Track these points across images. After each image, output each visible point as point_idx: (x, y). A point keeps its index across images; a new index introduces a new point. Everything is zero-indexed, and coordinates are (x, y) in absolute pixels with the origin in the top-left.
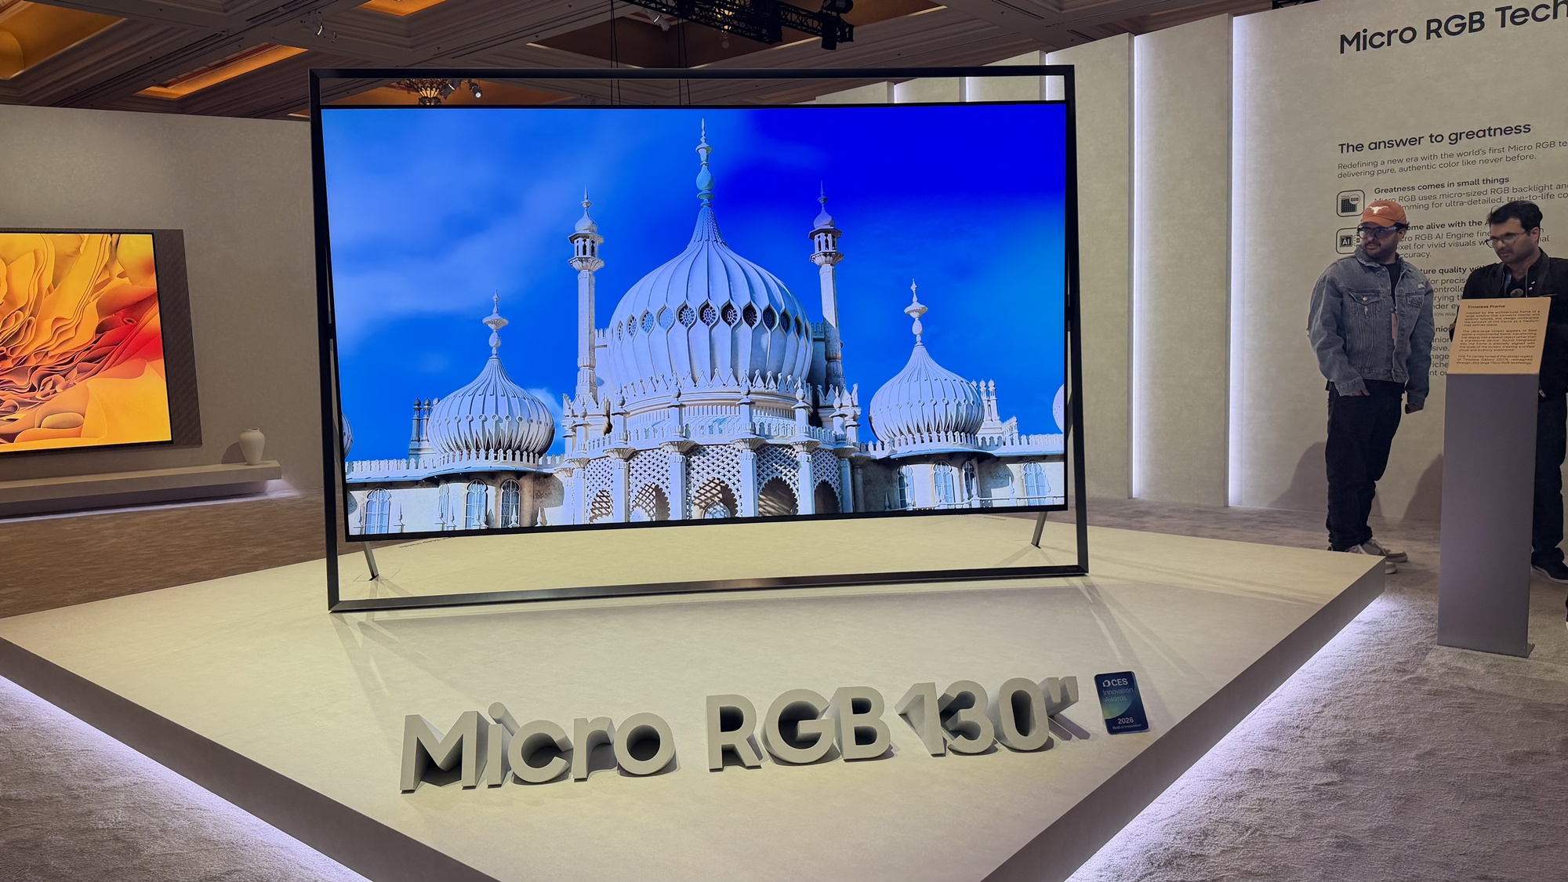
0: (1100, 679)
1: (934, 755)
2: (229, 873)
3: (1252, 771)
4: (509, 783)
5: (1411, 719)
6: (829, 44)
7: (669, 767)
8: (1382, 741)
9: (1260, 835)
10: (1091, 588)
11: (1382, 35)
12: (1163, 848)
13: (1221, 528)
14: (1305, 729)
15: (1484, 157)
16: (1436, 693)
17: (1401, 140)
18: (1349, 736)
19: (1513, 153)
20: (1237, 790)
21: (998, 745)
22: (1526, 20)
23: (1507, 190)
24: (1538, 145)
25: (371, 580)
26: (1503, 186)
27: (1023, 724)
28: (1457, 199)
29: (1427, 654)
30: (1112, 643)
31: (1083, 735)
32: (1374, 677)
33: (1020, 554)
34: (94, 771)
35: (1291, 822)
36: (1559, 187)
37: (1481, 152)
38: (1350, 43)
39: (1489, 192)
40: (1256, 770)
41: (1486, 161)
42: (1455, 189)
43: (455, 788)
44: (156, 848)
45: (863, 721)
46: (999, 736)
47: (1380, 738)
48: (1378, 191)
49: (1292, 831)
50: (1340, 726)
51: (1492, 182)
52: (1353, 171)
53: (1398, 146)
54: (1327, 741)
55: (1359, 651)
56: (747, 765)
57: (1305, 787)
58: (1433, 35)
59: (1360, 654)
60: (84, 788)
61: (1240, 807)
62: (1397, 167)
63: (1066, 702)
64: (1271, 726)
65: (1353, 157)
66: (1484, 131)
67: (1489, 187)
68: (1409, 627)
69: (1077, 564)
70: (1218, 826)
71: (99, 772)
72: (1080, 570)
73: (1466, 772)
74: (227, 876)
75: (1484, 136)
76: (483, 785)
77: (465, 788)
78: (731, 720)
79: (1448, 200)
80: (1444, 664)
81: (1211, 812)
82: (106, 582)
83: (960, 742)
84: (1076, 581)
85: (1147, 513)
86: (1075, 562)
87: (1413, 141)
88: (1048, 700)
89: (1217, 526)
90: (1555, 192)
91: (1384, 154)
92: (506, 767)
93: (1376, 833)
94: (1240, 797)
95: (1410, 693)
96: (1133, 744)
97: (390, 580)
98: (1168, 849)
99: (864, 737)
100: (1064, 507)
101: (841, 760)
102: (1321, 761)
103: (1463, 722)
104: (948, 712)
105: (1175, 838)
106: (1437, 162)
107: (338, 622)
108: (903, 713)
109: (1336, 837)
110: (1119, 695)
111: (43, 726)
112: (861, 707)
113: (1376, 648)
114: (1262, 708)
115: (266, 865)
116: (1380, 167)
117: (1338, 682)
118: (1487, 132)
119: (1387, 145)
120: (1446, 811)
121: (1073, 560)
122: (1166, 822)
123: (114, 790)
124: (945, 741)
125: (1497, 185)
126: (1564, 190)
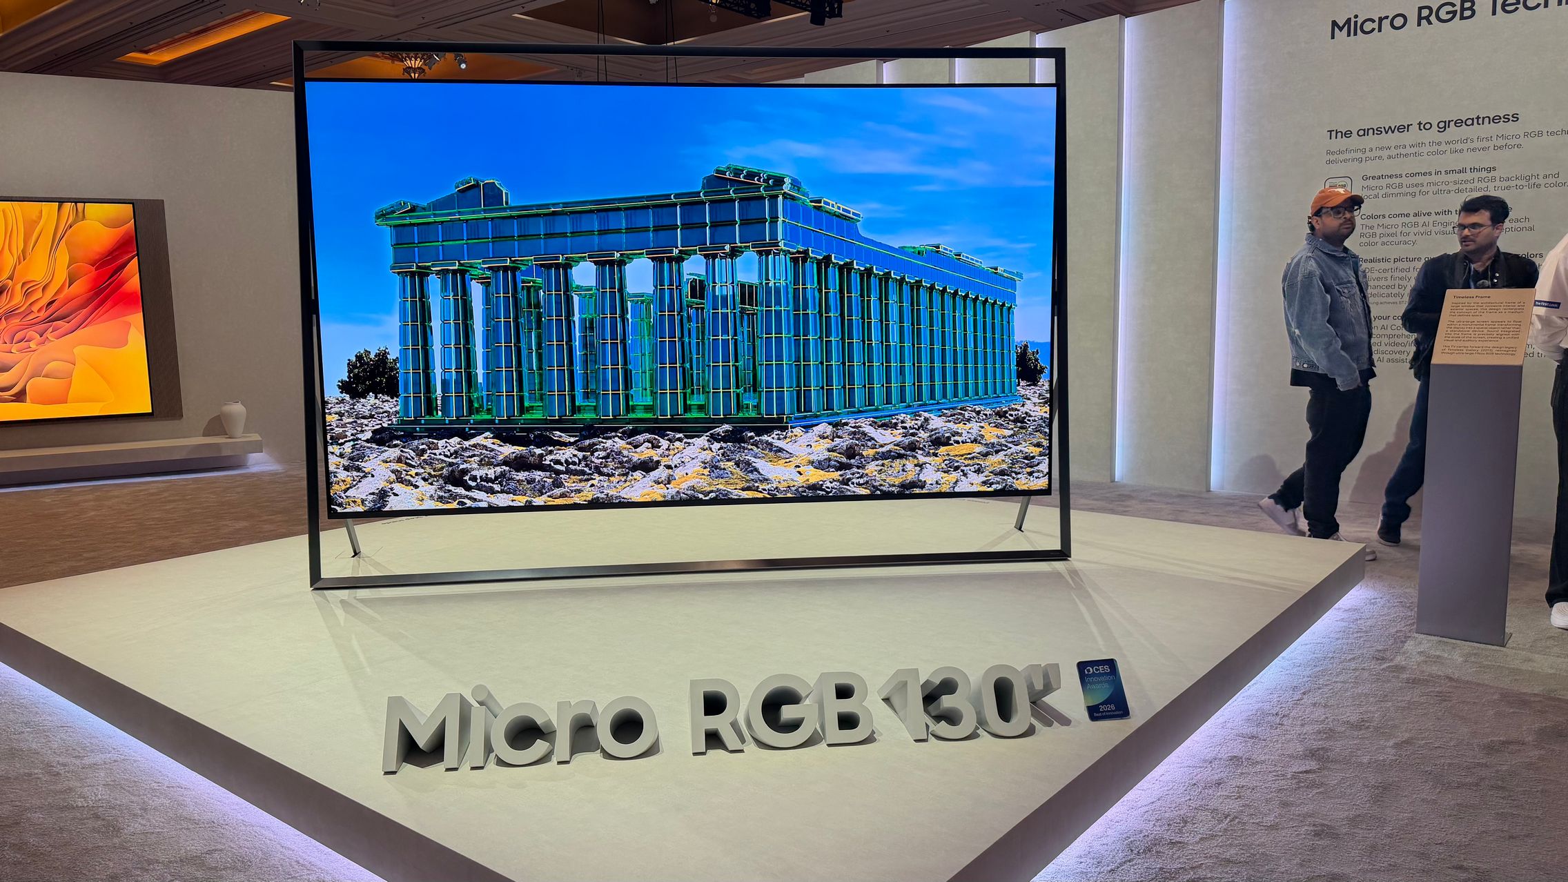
0: (1082, 666)
1: (916, 741)
2: (210, 852)
3: (1232, 758)
4: (492, 765)
5: (1389, 708)
6: (818, 20)
7: (652, 751)
8: (1361, 729)
9: (1239, 822)
10: (1074, 573)
11: (1373, 21)
12: (1143, 835)
13: (1203, 513)
14: (1284, 716)
15: (1472, 146)
16: (1414, 682)
17: (1390, 127)
18: (1327, 724)
19: (1501, 142)
20: (1216, 777)
21: (980, 731)
22: (1517, 9)
23: (1493, 179)
24: (1526, 135)
25: (353, 557)
26: (1490, 175)
27: (1005, 711)
28: (1444, 187)
29: (1405, 642)
30: (1094, 630)
31: (1065, 721)
32: (1353, 665)
33: (1003, 538)
34: (74, 748)
35: (1269, 810)
36: (1546, 177)
37: (1469, 140)
38: (1341, 29)
39: (1476, 180)
40: (1235, 757)
41: (1474, 150)
42: (1443, 177)
43: (438, 768)
44: (136, 826)
45: (846, 706)
46: (982, 722)
47: (1357, 726)
48: (1365, 178)
49: (1270, 819)
50: (1319, 713)
51: (1480, 170)
52: (1342, 157)
53: (1387, 133)
54: (1307, 729)
55: (1338, 639)
56: (730, 749)
57: (1283, 775)
58: (1424, 22)
59: (1340, 642)
60: (64, 765)
61: (1219, 794)
62: (1385, 153)
63: (1048, 689)
64: (1250, 713)
65: (1342, 143)
66: (1473, 119)
67: (1476, 175)
68: (1388, 614)
69: (1060, 549)
70: (1198, 813)
71: (79, 749)
72: (1062, 554)
73: (1442, 761)
74: (207, 856)
75: (1473, 124)
76: (465, 768)
77: (448, 770)
78: (714, 704)
79: (1435, 188)
80: (1422, 652)
81: (1190, 799)
82: (85, 555)
83: (943, 728)
84: (1058, 565)
85: (1129, 497)
86: (1058, 547)
87: (1402, 129)
88: (1031, 687)
89: (1199, 511)
90: (1541, 181)
91: (1372, 141)
92: (489, 749)
93: (1354, 821)
94: (1219, 784)
95: (1389, 681)
96: (1113, 732)
97: (373, 558)
98: (1148, 836)
99: (847, 722)
100: (1047, 492)
101: (823, 745)
102: (1300, 748)
103: (1441, 711)
104: (931, 697)
105: (1154, 825)
106: (1425, 150)
107: (319, 599)
108: (886, 697)
109: (1314, 825)
110: (1101, 682)
111: (22, 701)
112: (844, 692)
113: (1355, 635)
114: (1242, 695)
115: (248, 844)
116: (1368, 154)
117: (1318, 669)
118: (1475, 121)
119: (1376, 132)
120: (1423, 800)
121: (1056, 545)
122: (1146, 809)
123: (93, 766)
124: (927, 726)
125: (1484, 174)
126: (1551, 180)
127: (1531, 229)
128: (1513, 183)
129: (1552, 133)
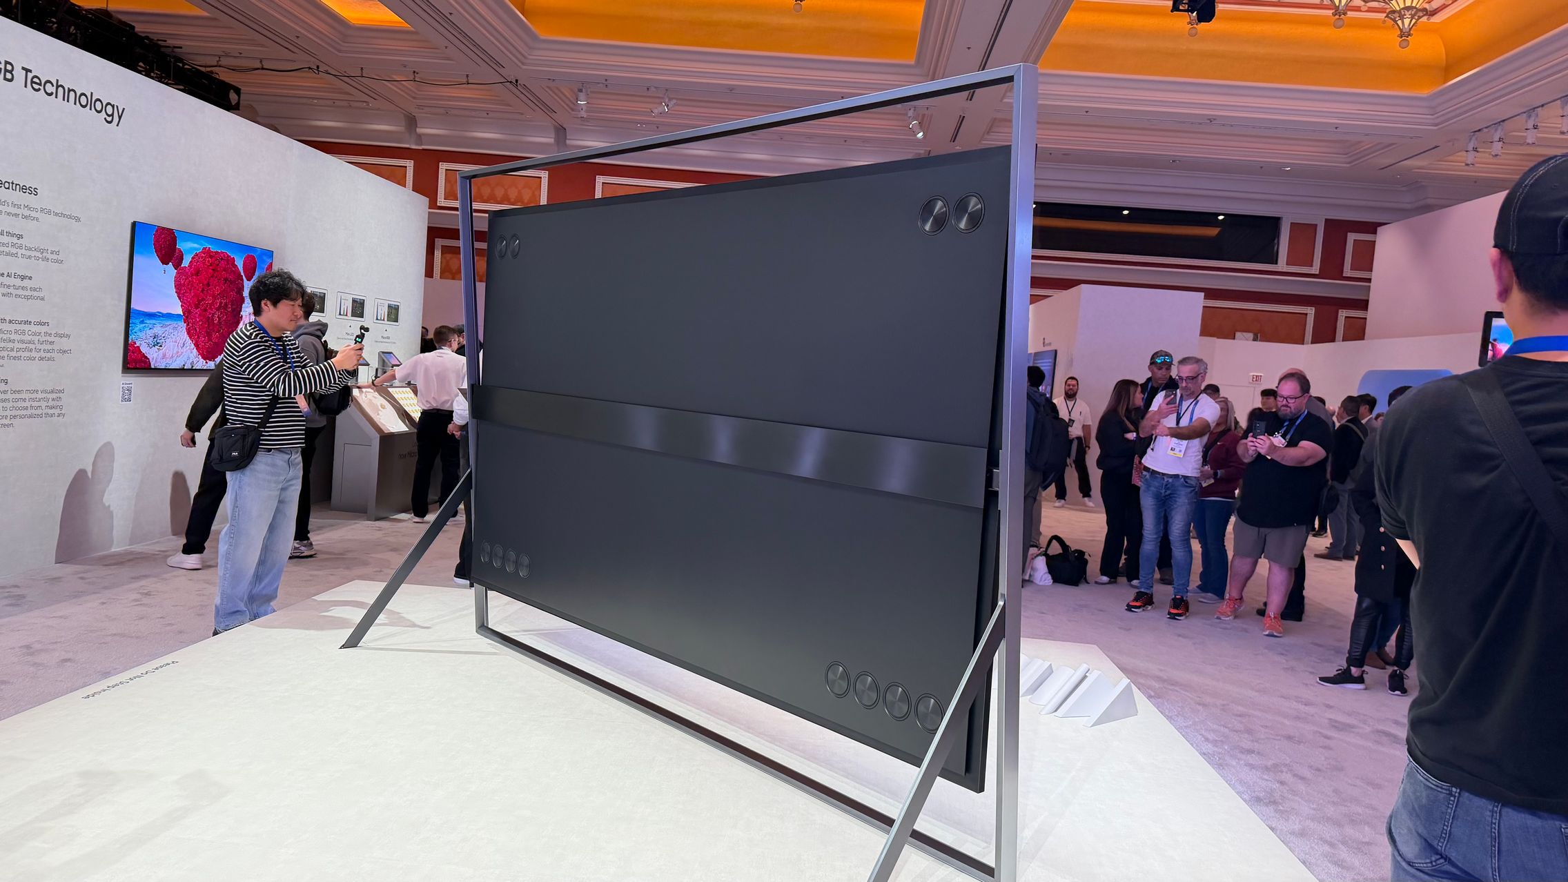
19: (27, 213)
22: (40, 89)
23: (20, 247)
24: (42, 210)
26: (18, 242)
36: (52, 253)
39: (10, 245)
41: (9, 214)
51: (13, 235)
67: (10, 239)
75: (9, 188)
90: (49, 256)
118: (11, 186)
125: (15, 240)
126: (55, 257)
127: (42, 299)
128: (33, 254)
129: (56, 214)
